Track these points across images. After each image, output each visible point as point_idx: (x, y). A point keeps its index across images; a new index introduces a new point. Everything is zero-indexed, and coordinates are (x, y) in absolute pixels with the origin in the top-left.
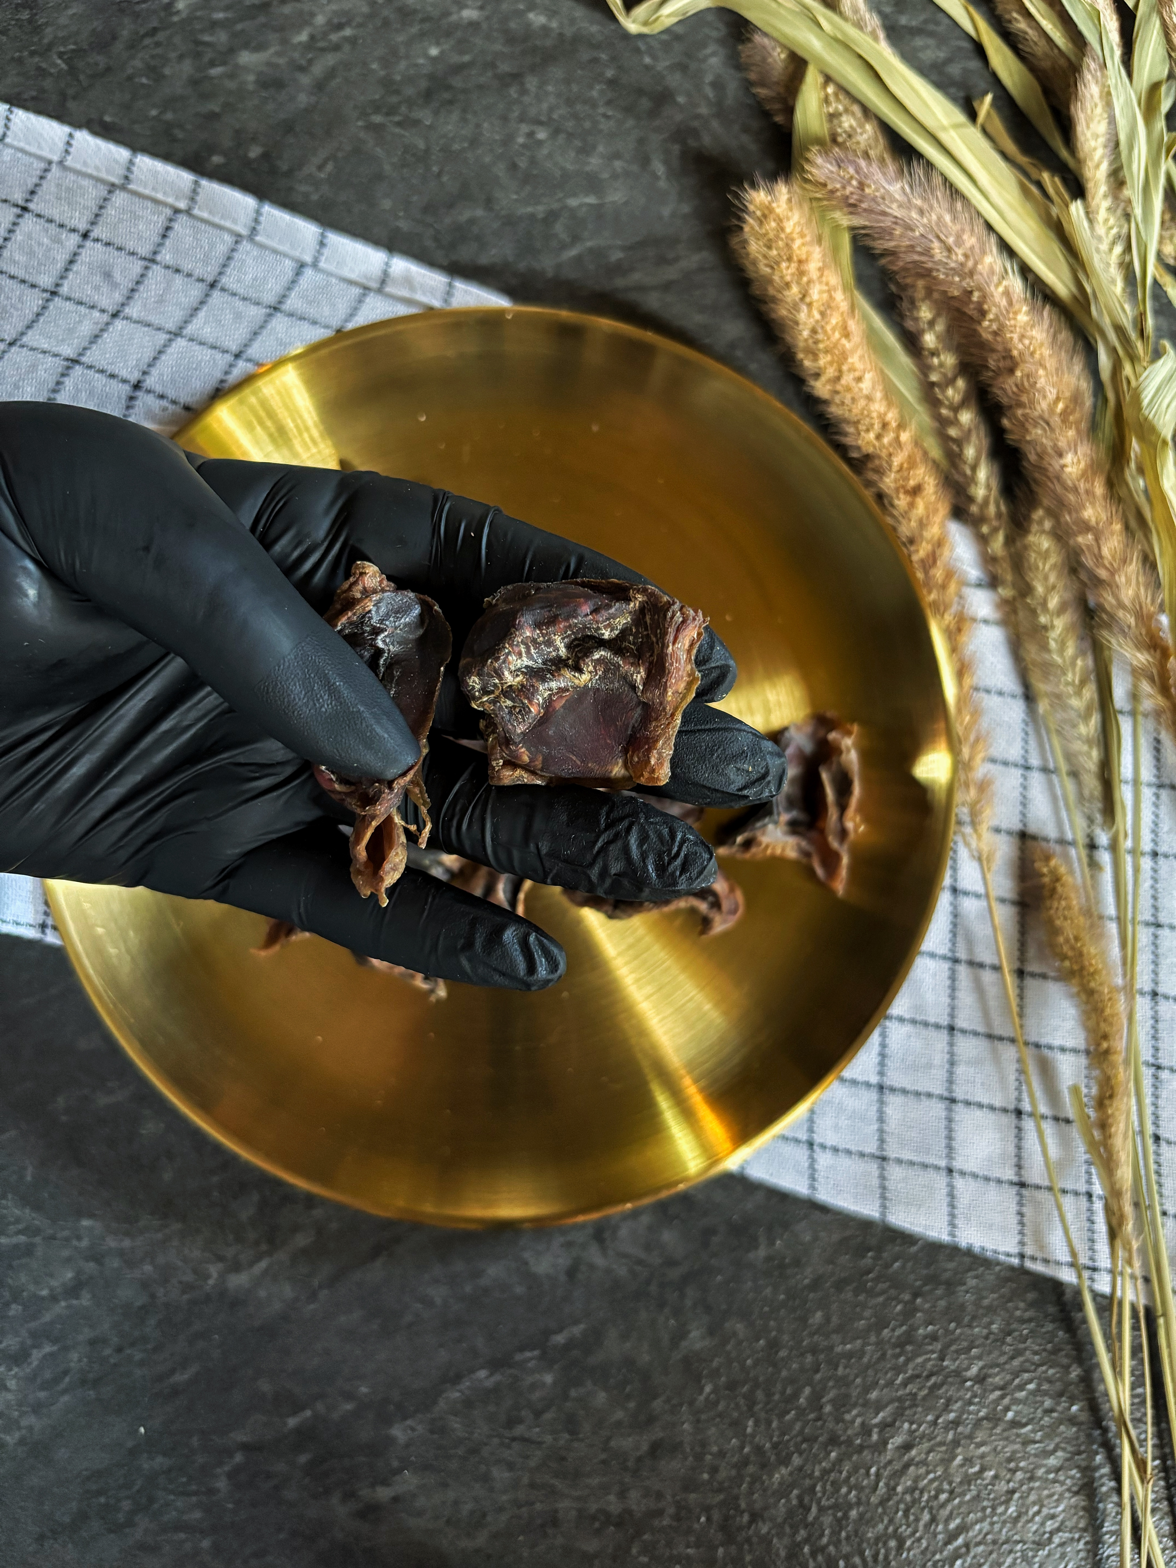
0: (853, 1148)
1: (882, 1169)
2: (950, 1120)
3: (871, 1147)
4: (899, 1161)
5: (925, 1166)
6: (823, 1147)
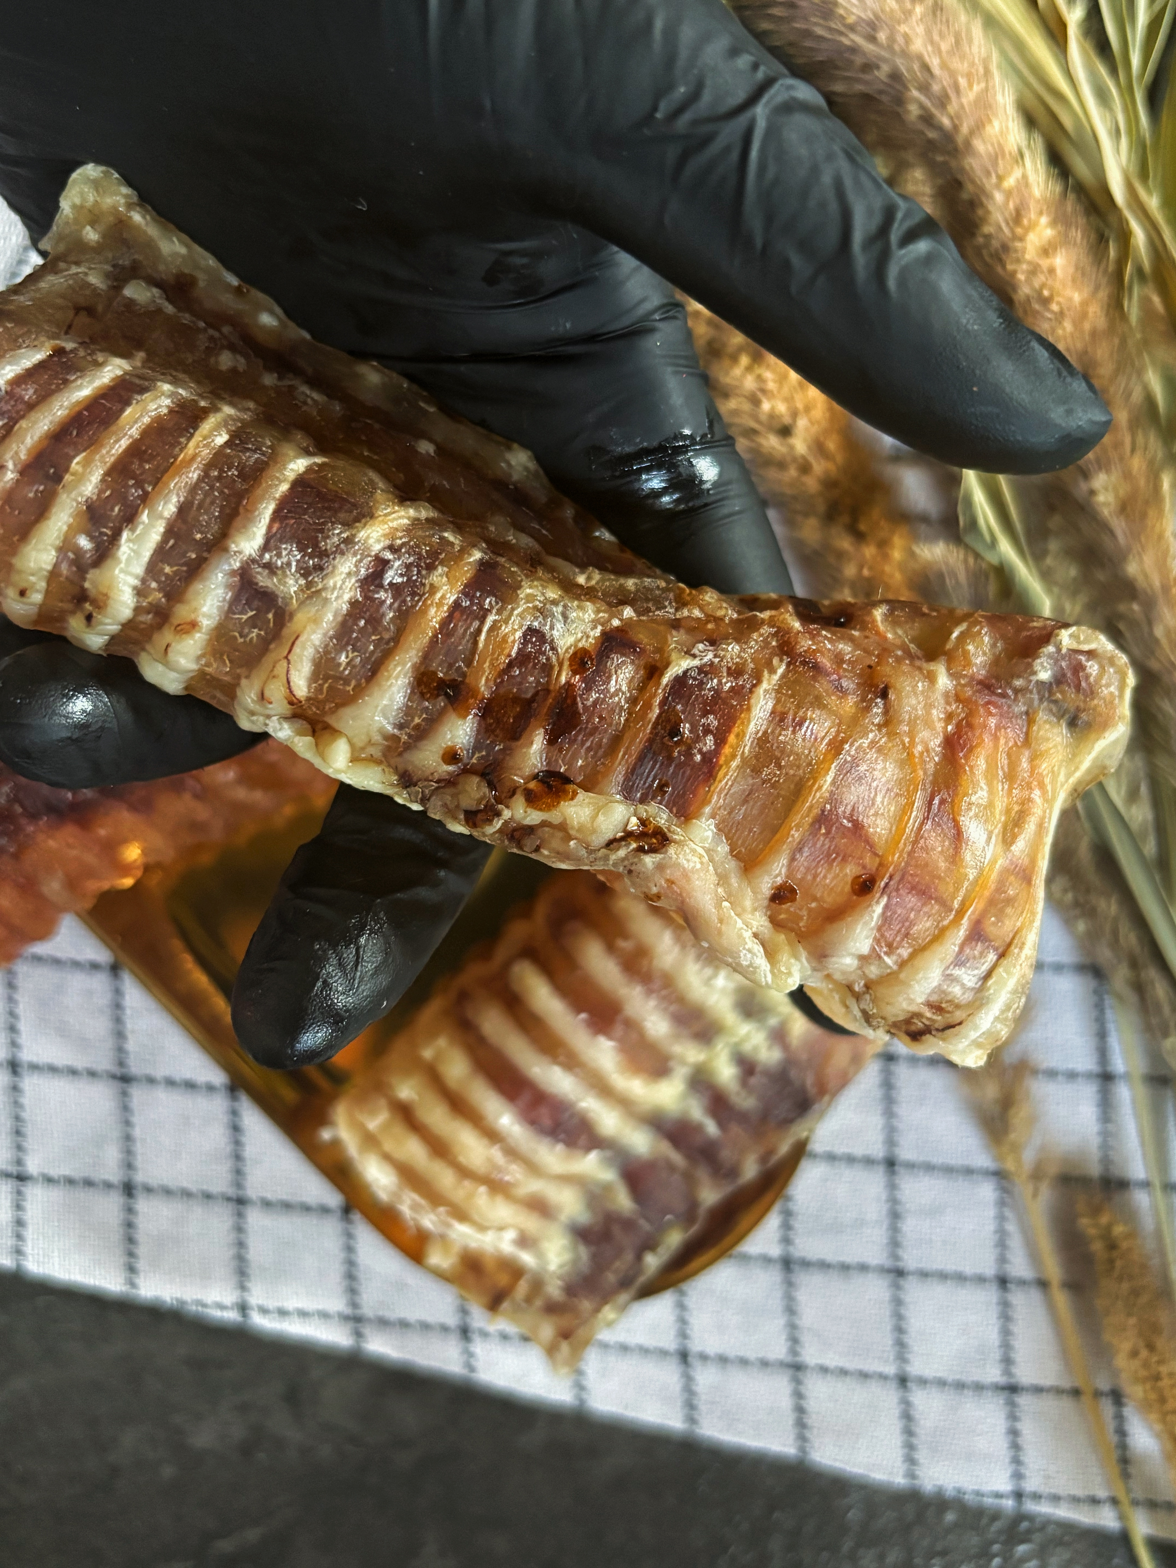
0: (750, 1356)
1: (798, 1382)
2: (898, 1302)
3: (779, 1350)
4: (824, 1370)
5: (864, 1376)
6: (704, 1357)
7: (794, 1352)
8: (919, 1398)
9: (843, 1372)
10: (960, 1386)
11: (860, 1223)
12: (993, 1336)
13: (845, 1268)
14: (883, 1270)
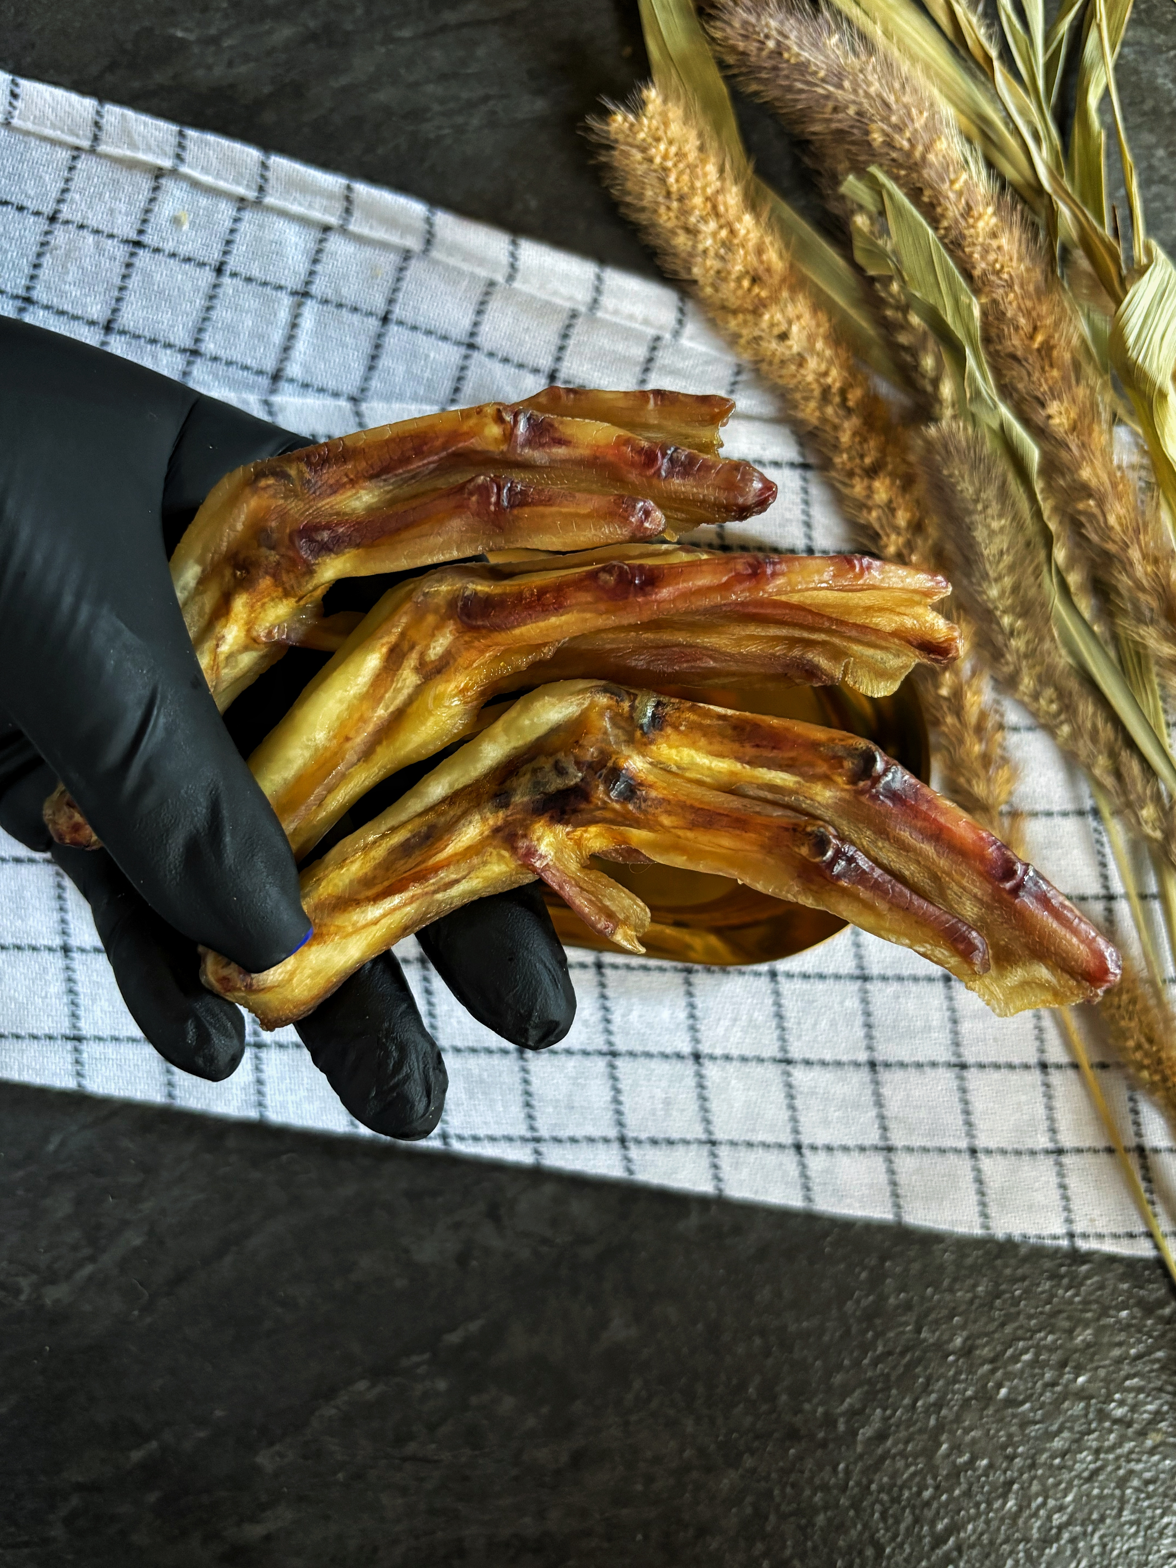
0: (851, 1143)
2: (963, 1090)
3: (873, 1137)
4: (910, 1150)
5: (942, 1151)
6: (814, 1148)
7: (885, 1138)
8: (986, 1163)
9: (925, 1150)
10: (1018, 1153)
11: (928, 1029)
12: (1041, 1111)
13: (919, 1065)
14: (949, 1065)
